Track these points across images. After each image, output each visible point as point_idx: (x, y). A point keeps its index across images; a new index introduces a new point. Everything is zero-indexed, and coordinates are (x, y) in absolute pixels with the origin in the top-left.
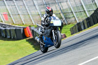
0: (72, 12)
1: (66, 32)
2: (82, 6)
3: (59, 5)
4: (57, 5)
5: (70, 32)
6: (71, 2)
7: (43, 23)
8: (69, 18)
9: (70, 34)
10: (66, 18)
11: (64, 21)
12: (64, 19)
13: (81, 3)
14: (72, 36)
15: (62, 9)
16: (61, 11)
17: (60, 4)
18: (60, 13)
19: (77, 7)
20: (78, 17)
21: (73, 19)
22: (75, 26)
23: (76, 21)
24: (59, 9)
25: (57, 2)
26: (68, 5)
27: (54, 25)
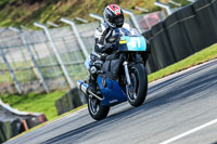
0: (59, 65)
1: (46, 110)
2: (81, 51)
3: (29, 50)
4: (25, 50)
5: (55, 108)
6: (57, 43)
7: (100, 46)
8: (53, 78)
9: (56, 113)
10: (46, 79)
11: (41, 85)
12: (41, 81)
13: (79, 46)
14: (61, 117)
15: (36, 58)
16: (35, 62)
17: (31, 47)
18: (32, 68)
19: (69, 53)
20: (72, 77)
21: (62, 80)
22: (66, 95)
23: (68, 85)
24: (29, 58)
25: (25, 42)
26: (50, 50)
27: (130, 49)
